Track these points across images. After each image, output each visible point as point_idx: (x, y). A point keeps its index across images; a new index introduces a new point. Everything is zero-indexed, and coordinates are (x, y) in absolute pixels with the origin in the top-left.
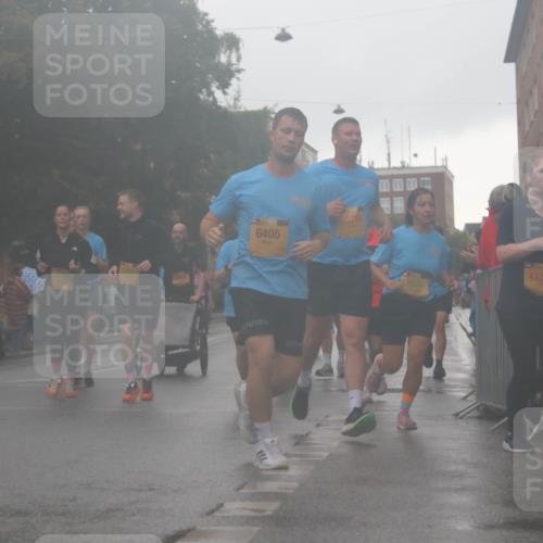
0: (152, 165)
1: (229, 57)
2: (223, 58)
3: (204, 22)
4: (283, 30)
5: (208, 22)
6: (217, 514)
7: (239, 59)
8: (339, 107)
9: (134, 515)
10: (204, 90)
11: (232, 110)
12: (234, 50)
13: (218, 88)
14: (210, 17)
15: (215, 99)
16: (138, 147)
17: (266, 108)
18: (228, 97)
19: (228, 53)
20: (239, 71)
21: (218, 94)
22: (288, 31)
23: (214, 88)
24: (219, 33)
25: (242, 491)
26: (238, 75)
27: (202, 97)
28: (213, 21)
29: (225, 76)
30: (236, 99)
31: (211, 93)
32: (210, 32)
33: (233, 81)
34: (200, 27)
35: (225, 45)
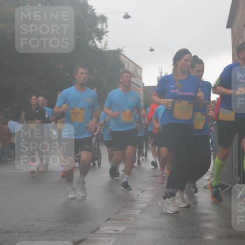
0: (67, 74)
1: (102, 26)
3: (91, 10)
4: (127, 14)
5: (93, 10)
6: (97, 232)
7: (107, 27)
8: (152, 48)
9: (59, 233)
10: (91, 41)
11: (104, 50)
12: (104, 22)
13: (97, 40)
14: (93, 8)
15: (96, 45)
16: (61, 66)
17: (119, 49)
18: (102, 44)
19: (101, 24)
20: (107, 32)
21: (97, 42)
23: (95, 40)
24: (98, 15)
26: (106, 34)
27: (90, 44)
28: (95, 10)
29: (100, 34)
30: (105, 45)
31: (94, 42)
32: (94, 14)
33: (104, 37)
34: (89, 12)
35: (100, 20)
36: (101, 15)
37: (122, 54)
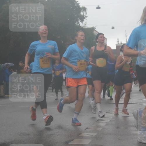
0: (62, 42)
1: (84, 13)
2: (82, 13)
4: (98, 6)
5: (78, 4)
6: (80, 136)
7: (86, 14)
8: (113, 27)
10: (77, 22)
11: (84, 27)
12: (85, 11)
13: (80, 21)
14: (78, 2)
15: (79, 24)
16: (59, 37)
17: (93, 27)
18: (83, 24)
19: (83, 12)
20: (86, 17)
21: (80, 23)
22: (99, 6)
23: (79, 21)
24: (81, 7)
25: (87, 130)
26: (86, 18)
27: (76, 24)
28: (79, 3)
29: (82, 18)
30: (85, 25)
31: (78, 23)
32: (79, 6)
33: (85, 20)
34: (76, 5)
35: (82, 10)
36: (83, 7)
37: (95, 30)
